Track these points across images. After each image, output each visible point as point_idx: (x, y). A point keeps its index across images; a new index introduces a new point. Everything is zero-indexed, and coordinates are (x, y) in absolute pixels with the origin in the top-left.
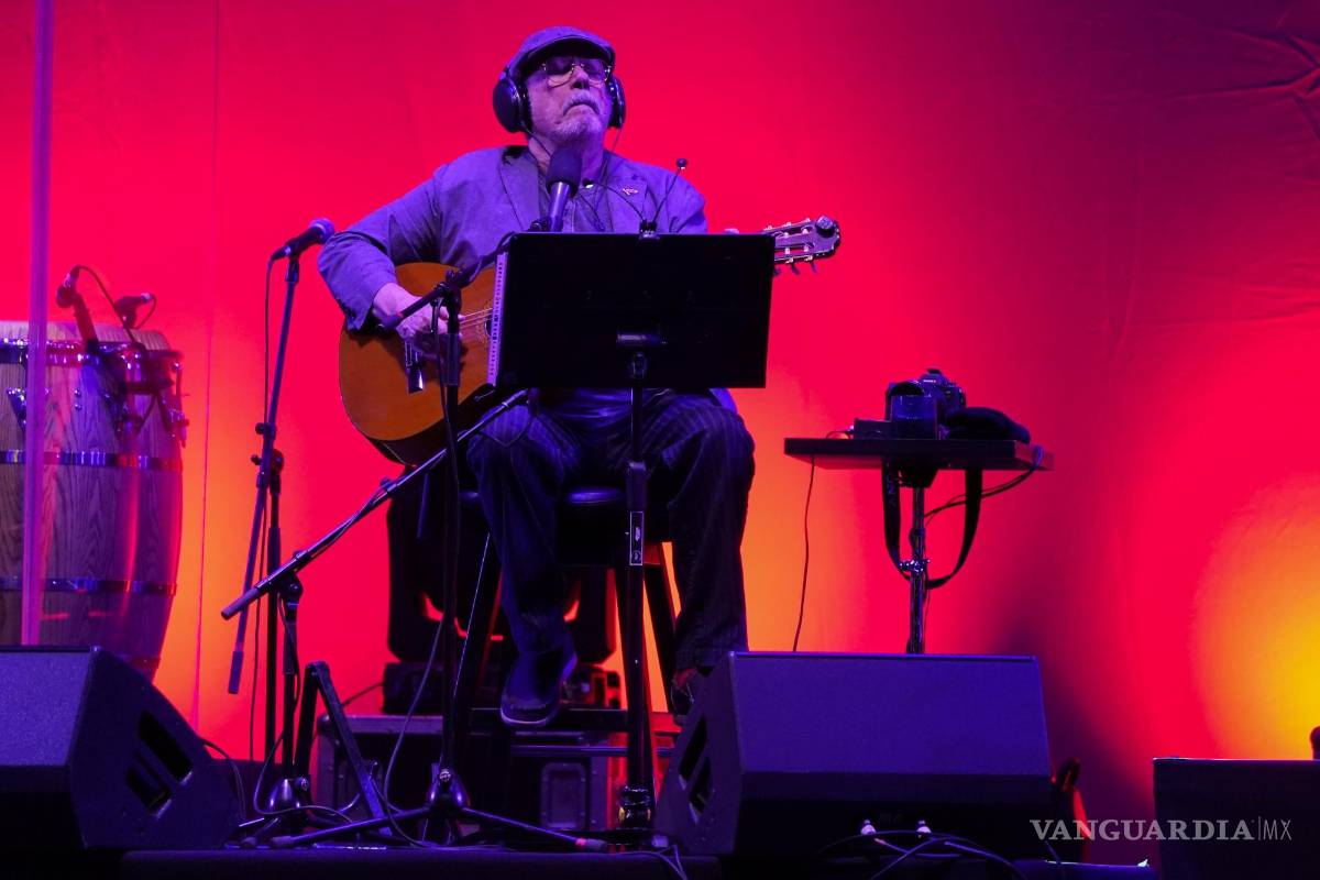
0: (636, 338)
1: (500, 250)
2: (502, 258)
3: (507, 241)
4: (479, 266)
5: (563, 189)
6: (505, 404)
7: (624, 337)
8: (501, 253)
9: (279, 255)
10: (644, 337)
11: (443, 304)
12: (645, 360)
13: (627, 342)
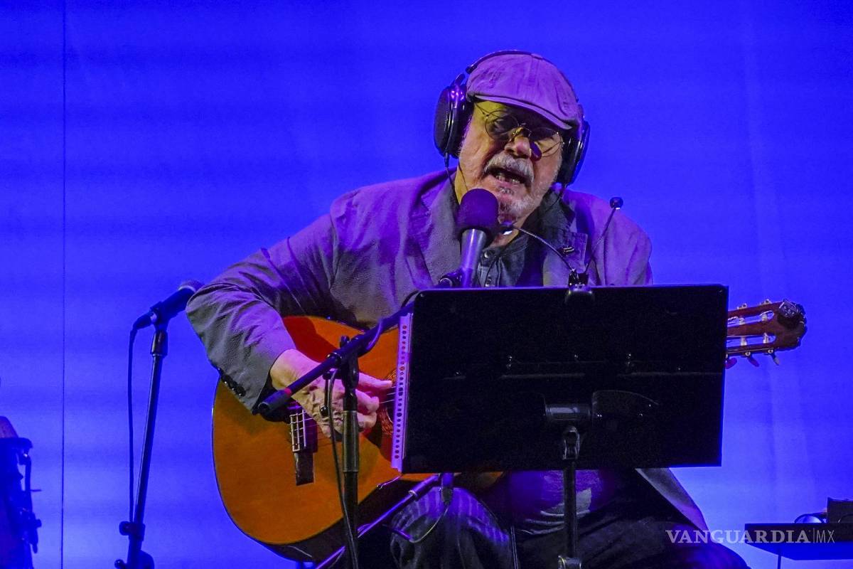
0: (567, 410)
1: (403, 312)
2: (407, 321)
3: (412, 299)
4: (379, 331)
5: (477, 237)
6: (413, 492)
7: (553, 410)
8: (405, 315)
9: (143, 322)
10: (576, 409)
11: (337, 377)
12: (579, 436)
13: (556, 415)
